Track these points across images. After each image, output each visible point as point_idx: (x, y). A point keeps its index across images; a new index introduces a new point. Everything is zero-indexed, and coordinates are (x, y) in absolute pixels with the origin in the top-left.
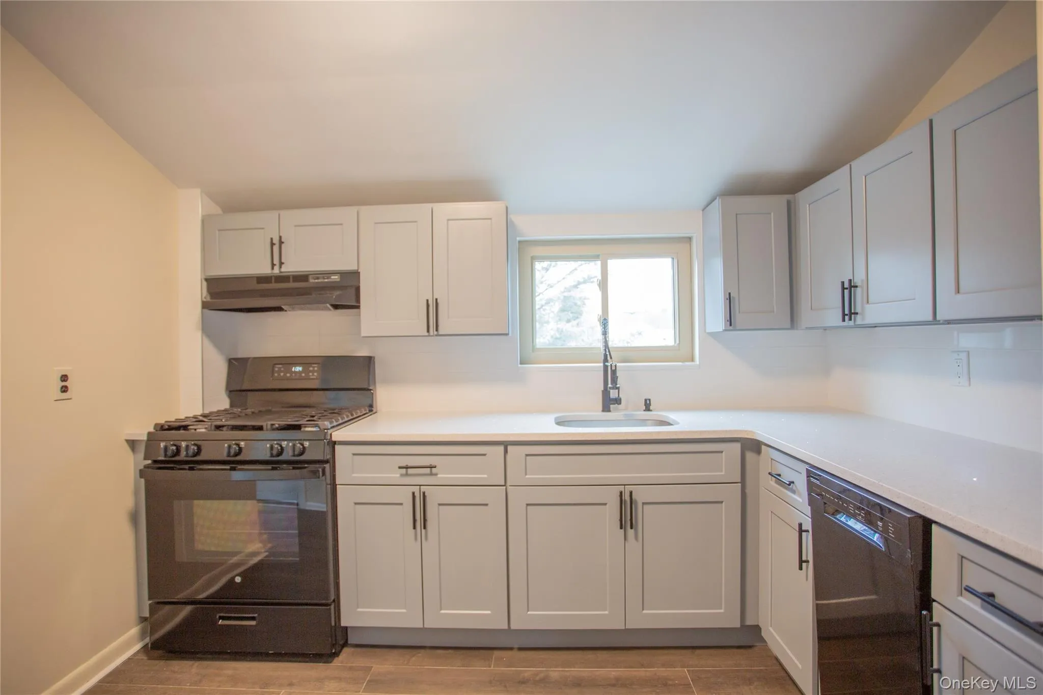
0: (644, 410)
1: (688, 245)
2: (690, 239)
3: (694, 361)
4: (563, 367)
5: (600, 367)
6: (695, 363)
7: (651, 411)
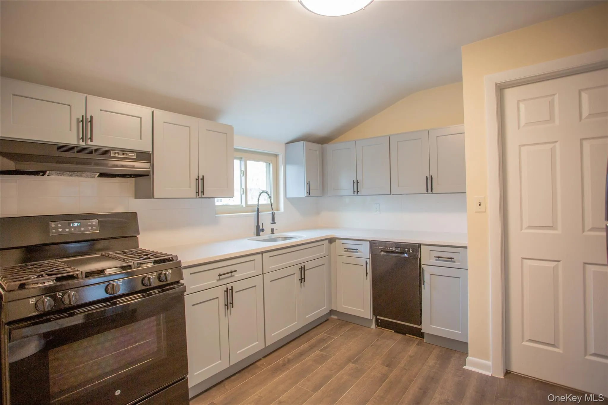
0: (271, 234)
1: (275, 158)
2: (276, 156)
3: (279, 210)
4: (235, 215)
5: (255, 214)
6: (280, 211)
7: (274, 234)
